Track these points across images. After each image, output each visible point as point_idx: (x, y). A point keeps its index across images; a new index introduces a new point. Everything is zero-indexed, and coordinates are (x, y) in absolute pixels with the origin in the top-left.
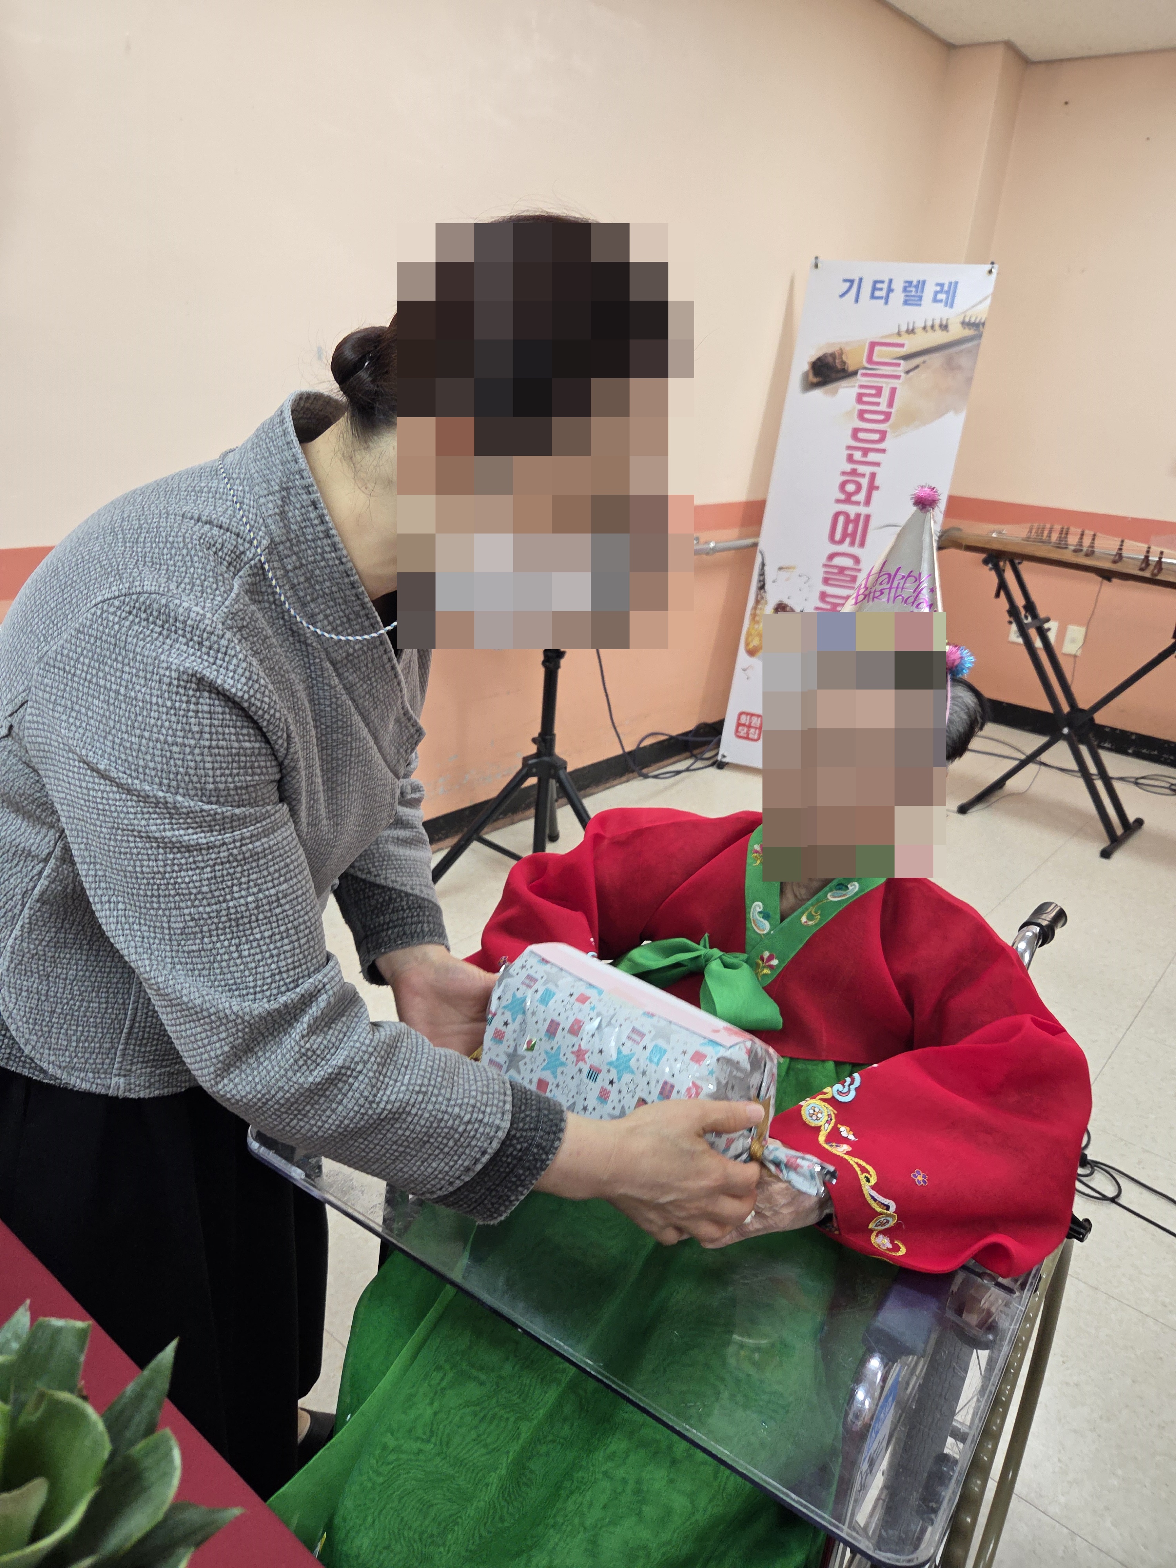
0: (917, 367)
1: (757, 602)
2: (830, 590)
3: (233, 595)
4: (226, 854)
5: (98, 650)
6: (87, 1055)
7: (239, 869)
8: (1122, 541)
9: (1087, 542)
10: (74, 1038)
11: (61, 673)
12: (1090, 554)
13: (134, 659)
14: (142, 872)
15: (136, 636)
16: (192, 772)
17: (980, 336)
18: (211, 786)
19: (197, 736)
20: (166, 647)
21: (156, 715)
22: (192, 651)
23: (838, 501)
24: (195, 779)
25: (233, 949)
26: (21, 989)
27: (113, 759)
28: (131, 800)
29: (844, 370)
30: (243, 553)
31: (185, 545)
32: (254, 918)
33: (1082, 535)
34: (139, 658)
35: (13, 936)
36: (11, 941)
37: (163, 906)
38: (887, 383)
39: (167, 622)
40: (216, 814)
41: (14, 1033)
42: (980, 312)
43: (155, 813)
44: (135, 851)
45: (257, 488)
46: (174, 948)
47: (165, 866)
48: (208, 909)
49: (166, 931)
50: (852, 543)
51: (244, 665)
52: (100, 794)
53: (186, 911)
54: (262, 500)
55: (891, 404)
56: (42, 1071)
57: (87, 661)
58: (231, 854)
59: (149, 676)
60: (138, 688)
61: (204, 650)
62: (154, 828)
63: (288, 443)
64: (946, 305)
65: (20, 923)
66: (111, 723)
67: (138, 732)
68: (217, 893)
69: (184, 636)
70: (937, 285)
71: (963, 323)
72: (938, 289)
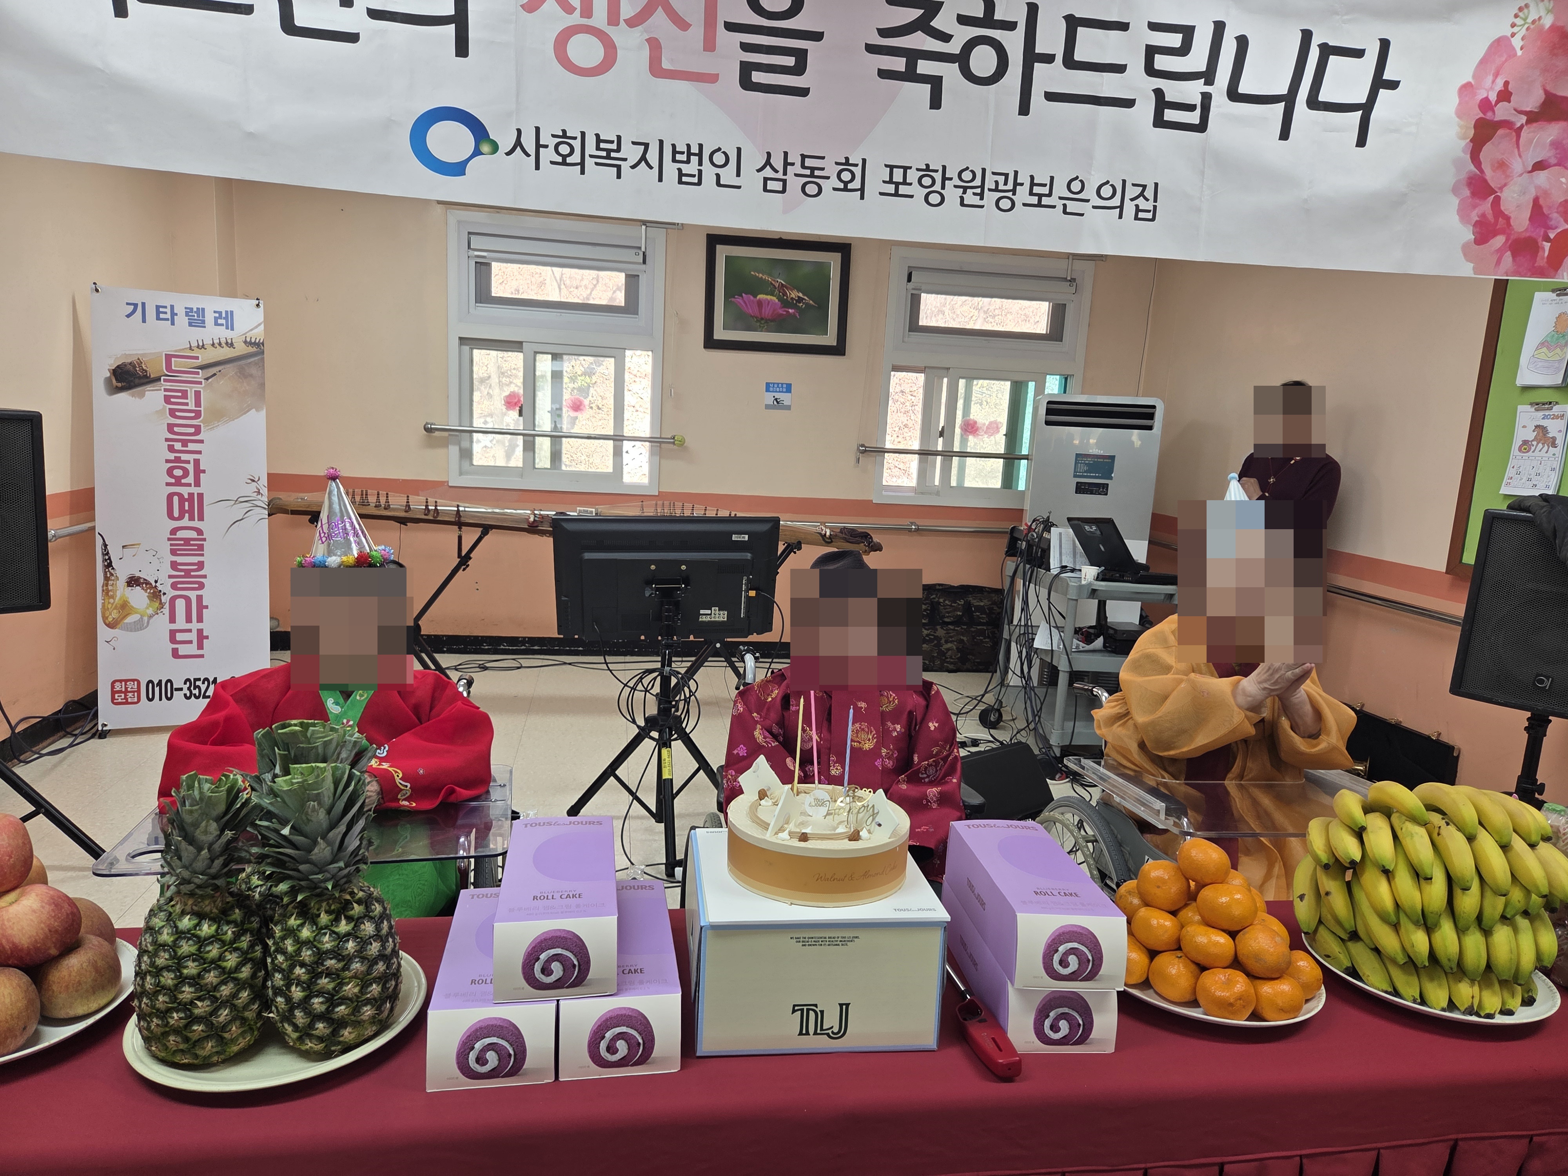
0: (215, 375)
1: (107, 579)
2: (180, 559)
8: (408, 497)
9: (383, 500)
12: (387, 508)
17: (263, 353)
23: (168, 484)
29: (146, 377)
33: (378, 494)
38: (191, 388)
42: (258, 334)
50: (192, 518)
55: (198, 403)
64: (227, 328)
70: (215, 312)
71: (245, 342)
72: (217, 315)
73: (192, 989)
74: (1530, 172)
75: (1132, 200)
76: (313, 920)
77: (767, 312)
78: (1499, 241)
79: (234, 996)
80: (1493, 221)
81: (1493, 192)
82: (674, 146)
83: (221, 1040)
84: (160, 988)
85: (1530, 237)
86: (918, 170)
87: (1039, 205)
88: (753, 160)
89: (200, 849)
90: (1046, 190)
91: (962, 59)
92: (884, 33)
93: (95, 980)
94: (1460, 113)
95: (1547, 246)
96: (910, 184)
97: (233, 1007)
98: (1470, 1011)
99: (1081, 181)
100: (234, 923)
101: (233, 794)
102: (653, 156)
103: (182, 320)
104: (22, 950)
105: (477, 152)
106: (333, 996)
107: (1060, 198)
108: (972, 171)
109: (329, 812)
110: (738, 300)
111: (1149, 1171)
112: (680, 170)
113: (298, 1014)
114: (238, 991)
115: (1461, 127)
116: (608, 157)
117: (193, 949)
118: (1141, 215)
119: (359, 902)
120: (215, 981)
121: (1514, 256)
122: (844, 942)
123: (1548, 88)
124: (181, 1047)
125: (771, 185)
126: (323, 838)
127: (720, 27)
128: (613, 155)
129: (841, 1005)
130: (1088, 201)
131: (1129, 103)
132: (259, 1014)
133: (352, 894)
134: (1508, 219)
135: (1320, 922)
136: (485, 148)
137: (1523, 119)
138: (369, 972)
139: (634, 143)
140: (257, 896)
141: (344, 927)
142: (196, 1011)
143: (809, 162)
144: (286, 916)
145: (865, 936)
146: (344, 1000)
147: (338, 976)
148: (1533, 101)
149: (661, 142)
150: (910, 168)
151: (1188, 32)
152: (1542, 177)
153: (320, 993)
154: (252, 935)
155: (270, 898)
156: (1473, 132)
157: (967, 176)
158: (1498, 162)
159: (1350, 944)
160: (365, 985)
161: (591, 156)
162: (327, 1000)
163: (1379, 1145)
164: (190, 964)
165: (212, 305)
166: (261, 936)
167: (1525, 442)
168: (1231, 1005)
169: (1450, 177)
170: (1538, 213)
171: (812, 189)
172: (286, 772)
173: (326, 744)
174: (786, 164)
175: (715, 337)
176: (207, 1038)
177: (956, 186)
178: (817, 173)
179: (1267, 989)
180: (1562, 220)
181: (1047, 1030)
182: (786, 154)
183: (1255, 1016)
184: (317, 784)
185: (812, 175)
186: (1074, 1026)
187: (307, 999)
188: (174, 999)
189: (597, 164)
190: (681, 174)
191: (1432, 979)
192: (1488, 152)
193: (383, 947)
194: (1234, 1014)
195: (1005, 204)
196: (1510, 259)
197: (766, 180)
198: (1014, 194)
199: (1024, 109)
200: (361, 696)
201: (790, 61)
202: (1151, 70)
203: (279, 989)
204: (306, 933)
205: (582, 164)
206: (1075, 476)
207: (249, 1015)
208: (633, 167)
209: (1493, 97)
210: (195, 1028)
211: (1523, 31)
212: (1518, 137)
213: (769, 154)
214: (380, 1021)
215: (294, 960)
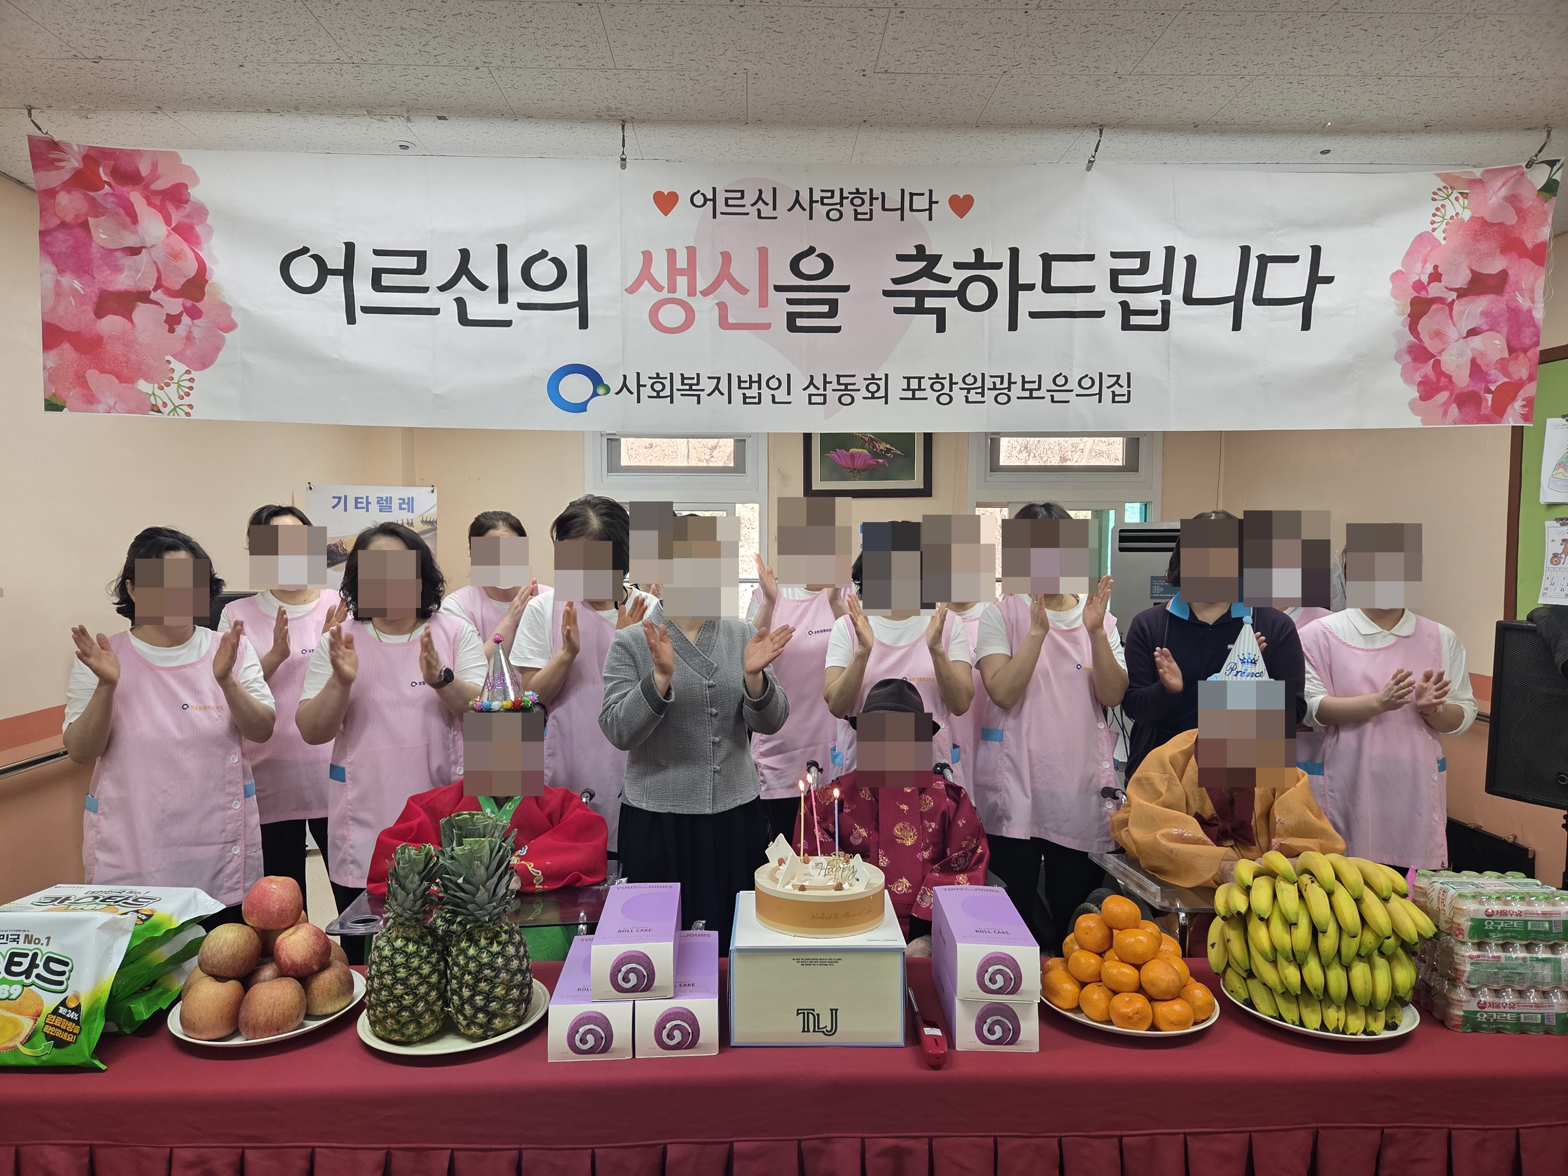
17: (435, 529)
42: (432, 514)
64: (409, 511)
70: (399, 499)
71: (422, 522)
72: (401, 501)
73: (402, 987)
74: (1465, 338)
75: (1108, 387)
76: (476, 943)
77: (859, 463)
78: (1443, 396)
79: (427, 994)
80: (1435, 380)
81: (1434, 356)
82: (739, 377)
83: (419, 1024)
84: (383, 986)
85: (1472, 391)
86: (930, 378)
87: (1031, 397)
88: (800, 381)
89: (408, 894)
90: (1036, 386)
91: (960, 294)
92: (896, 281)
93: (339, 988)
94: (1395, 294)
95: (1489, 397)
96: (924, 390)
97: (427, 1002)
98: (1336, 1031)
99: (1065, 376)
100: (428, 944)
101: (428, 858)
102: (723, 386)
103: (374, 507)
104: (297, 965)
105: (595, 394)
106: (489, 995)
107: (1048, 391)
108: (974, 376)
109: (487, 869)
110: (832, 454)
111: (1063, 1139)
112: (744, 394)
113: (467, 1007)
114: (430, 991)
115: (1398, 306)
116: (691, 389)
117: (403, 960)
118: (1117, 399)
119: (506, 932)
120: (416, 982)
121: (1460, 407)
122: (831, 962)
123: (1474, 268)
124: (395, 1027)
125: (814, 399)
126: (484, 886)
127: (771, 289)
128: (694, 387)
129: (832, 1010)
130: (1072, 391)
131: (1100, 314)
132: (442, 1009)
133: (501, 927)
134: (1449, 377)
135: (1228, 965)
136: (601, 391)
137: (1454, 295)
138: (511, 980)
139: (709, 378)
140: (440, 932)
141: (495, 948)
142: (404, 1002)
143: (843, 380)
144: (459, 942)
145: (846, 959)
146: (495, 999)
147: (492, 981)
148: (1462, 279)
149: (730, 375)
150: (924, 378)
151: (1144, 257)
152: (1476, 342)
153: (480, 993)
154: (438, 954)
155: (448, 933)
156: (1410, 308)
157: (970, 380)
158: (1435, 332)
159: (1248, 981)
160: (509, 989)
161: (678, 390)
162: (485, 998)
163: (1251, 1129)
164: (401, 970)
165: (397, 493)
166: (444, 954)
167: (1555, 555)
168: (1130, 1018)
169: (1392, 348)
170: (1476, 369)
171: (846, 400)
172: (460, 844)
173: (485, 827)
174: (825, 383)
175: (813, 488)
176: (410, 1022)
177: (961, 389)
178: (850, 387)
179: (1163, 1008)
180: (1501, 375)
181: (986, 1033)
182: (825, 375)
183: (1153, 1027)
184: (480, 849)
185: (846, 389)
186: (1005, 1030)
187: (472, 997)
188: (391, 994)
189: (682, 395)
190: (745, 397)
191: (1307, 1006)
192: (1424, 325)
193: (521, 963)
194: (1134, 1025)
195: (1003, 399)
196: (1456, 410)
197: (810, 396)
198: (1009, 391)
199: (1013, 325)
200: (510, 807)
201: (825, 308)
202: (1115, 288)
203: (455, 990)
204: (472, 952)
205: (671, 396)
206: (1152, 598)
207: (437, 1008)
208: (709, 395)
209: (1425, 279)
210: (403, 1014)
211: (1444, 226)
212: (1451, 309)
213: (812, 377)
214: (519, 1017)
215: (464, 970)
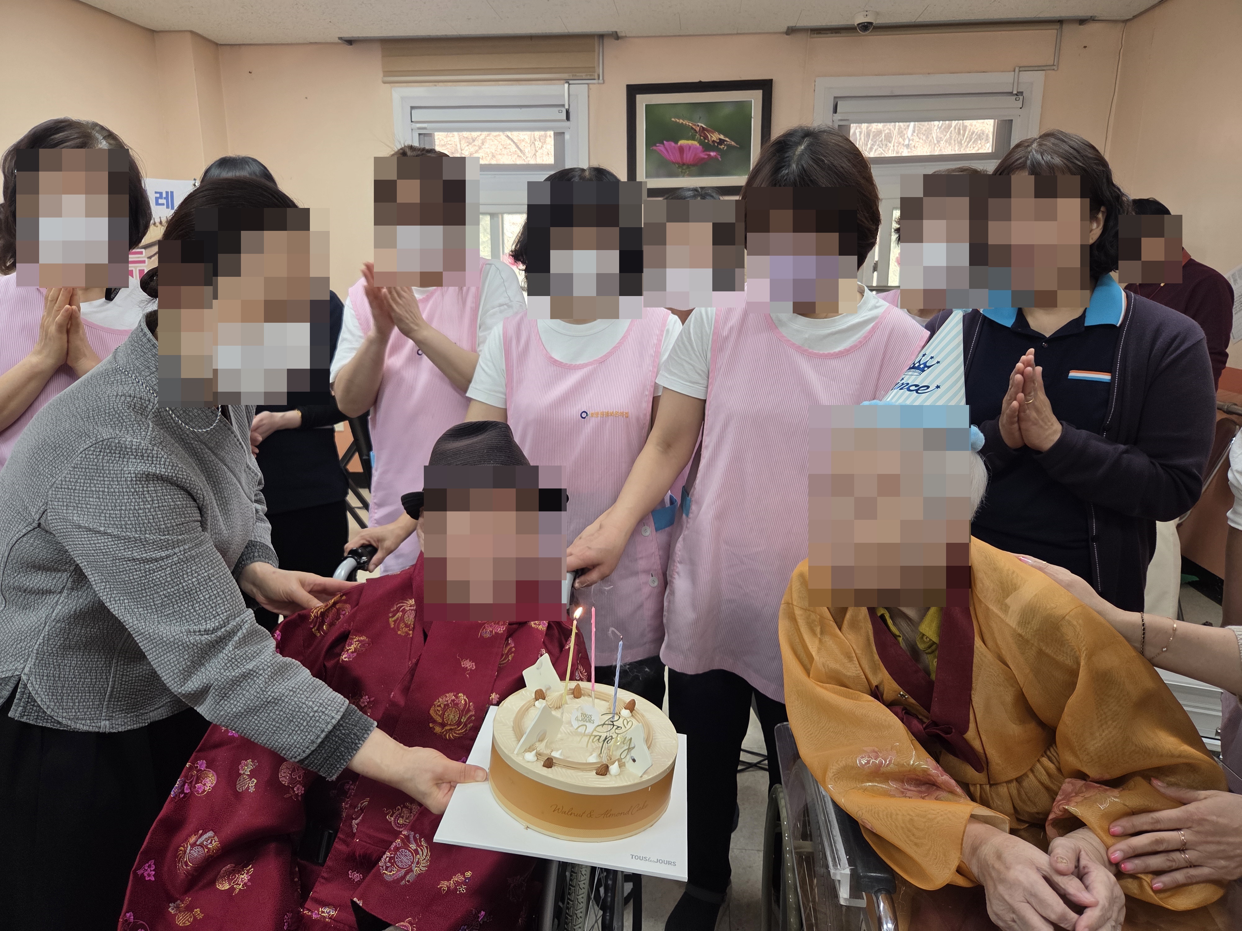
3: (150, 429)
4: (177, 559)
5: (88, 474)
6: (85, 710)
7: (185, 566)
10: (77, 701)
11: (66, 490)
13: (110, 474)
14: (134, 579)
15: (108, 462)
16: (152, 521)
18: (163, 526)
19: (151, 503)
20: (125, 463)
21: (127, 497)
22: (139, 461)
24: (154, 524)
25: (190, 608)
26: (43, 676)
27: (106, 525)
28: (121, 543)
30: (147, 407)
31: (116, 412)
32: (198, 589)
34: (112, 472)
35: (38, 643)
36: (37, 646)
37: (149, 594)
39: (121, 450)
40: (168, 540)
41: (39, 703)
43: (135, 546)
44: (128, 568)
45: (143, 373)
46: (160, 615)
47: (146, 572)
48: (172, 590)
49: (153, 607)
51: (168, 460)
52: (102, 544)
53: (161, 593)
54: (148, 378)
56: (59, 723)
57: (82, 481)
58: (180, 558)
59: (119, 479)
60: (114, 486)
61: (145, 458)
62: (136, 554)
63: (153, 345)
65: (42, 635)
66: (103, 508)
67: (118, 508)
68: (176, 580)
69: (132, 455)
70: (156, 193)
72: (158, 195)
77: (688, 157)
110: (660, 147)
